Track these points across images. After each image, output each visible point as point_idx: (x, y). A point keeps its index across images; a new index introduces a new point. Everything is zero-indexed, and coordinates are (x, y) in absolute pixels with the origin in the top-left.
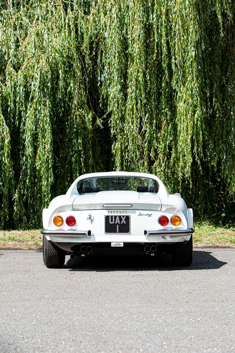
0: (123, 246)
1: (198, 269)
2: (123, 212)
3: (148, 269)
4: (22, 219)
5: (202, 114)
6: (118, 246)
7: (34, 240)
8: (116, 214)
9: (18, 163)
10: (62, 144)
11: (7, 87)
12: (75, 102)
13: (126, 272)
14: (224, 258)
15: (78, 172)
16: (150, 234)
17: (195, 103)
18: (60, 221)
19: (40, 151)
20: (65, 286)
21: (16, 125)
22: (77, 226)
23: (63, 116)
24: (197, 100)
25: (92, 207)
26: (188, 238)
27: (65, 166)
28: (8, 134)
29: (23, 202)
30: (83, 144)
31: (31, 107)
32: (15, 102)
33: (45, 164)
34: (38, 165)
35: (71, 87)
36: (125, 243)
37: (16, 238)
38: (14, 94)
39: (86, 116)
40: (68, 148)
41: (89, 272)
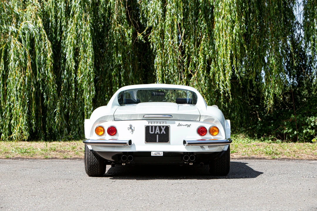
0: (162, 155)
1: (235, 178)
2: (163, 122)
3: (187, 178)
4: (63, 131)
5: (240, 29)
6: (158, 155)
7: (75, 151)
8: (156, 124)
9: (59, 77)
10: (102, 58)
11: (48, 2)
12: (115, 17)
13: (166, 180)
14: (260, 169)
15: (118, 85)
16: (189, 144)
17: (233, 19)
18: (101, 131)
19: (81, 65)
20: (107, 193)
21: (58, 40)
22: (118, 136)
23: (103, 31)
24: (235, 15)
25: (132, 118)
26: (225, 148)
27: (105, 79)
28: (51, 48)
29: (65, 115)
30: (123, 59)
31: (72, 22)
32: (56, 17)
33: (87, 78)
34: (79, 79)
35: (111, 3)
36: (164, 153)
37: (57, 149)
38: (55, 9)
39: (126, 32)
40: (108, 62)
41: (130, 180)
